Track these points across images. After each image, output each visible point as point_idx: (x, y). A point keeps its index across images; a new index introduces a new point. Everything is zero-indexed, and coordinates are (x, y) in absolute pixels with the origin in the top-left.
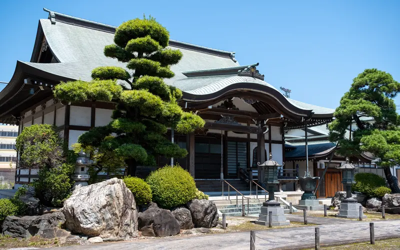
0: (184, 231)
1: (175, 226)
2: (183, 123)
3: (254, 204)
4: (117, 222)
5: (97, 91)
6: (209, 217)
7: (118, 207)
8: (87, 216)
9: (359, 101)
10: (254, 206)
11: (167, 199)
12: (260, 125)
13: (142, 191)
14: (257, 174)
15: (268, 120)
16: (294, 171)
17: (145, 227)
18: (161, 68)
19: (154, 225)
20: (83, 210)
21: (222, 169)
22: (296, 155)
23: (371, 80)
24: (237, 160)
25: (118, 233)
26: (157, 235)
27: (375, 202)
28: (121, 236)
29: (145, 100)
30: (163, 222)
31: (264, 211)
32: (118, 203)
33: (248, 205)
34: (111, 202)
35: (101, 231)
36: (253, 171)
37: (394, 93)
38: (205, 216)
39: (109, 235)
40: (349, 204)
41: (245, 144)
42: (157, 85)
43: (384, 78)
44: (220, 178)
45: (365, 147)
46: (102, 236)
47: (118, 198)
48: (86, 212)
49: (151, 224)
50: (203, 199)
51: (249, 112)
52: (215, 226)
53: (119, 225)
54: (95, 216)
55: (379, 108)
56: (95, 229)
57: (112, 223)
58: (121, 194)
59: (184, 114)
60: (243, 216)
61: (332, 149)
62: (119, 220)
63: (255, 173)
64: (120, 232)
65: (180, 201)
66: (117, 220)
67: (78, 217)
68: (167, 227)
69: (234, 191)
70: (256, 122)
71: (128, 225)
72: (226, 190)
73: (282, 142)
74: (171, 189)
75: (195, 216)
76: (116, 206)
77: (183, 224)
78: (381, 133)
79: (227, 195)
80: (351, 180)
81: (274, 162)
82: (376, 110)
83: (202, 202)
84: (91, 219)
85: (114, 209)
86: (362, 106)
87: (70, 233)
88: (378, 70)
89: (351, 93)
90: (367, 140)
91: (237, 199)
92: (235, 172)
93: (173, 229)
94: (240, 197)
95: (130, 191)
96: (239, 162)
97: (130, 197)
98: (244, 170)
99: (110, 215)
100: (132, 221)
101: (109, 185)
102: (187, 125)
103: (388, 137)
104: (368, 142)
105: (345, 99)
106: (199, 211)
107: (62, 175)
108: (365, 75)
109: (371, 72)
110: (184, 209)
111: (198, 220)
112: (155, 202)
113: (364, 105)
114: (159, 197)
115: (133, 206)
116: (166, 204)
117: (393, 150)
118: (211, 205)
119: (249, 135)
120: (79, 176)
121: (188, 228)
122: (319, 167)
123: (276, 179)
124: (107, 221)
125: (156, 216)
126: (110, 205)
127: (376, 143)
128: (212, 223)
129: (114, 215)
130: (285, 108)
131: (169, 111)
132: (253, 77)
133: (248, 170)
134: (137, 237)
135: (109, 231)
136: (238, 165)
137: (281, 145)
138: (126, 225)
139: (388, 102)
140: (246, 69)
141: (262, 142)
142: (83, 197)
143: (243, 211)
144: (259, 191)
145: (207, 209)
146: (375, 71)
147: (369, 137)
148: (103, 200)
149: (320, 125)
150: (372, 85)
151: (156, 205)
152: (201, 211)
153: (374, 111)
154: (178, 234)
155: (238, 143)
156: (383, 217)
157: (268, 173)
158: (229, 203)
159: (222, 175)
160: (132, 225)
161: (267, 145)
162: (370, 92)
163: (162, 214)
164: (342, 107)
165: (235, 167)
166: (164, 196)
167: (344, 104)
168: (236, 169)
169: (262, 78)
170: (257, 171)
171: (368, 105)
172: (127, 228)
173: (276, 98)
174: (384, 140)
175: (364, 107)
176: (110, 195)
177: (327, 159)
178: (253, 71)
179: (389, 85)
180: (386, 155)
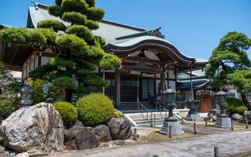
0: (102, 144)
1: (94, 141)
2: (104, 61)
3: (158, 118)
4: (43, 139)
5: (32, 34)
6: (123, 132)
7: (44, 127)
8: (16, 135)
9: (225, 52)
10: (159, 119)
11: (89, 119)
12: (162, 68)
13: (68, 113)
14: (160, 99)
15: (167, 65)
16: (182, 97)
17: (69, 142)
18: (88, 21)
19: (76, 141)
20: (12, 130)
21: (138, 96)
22: (184, 87)
23: (233, 39)
24: (148, 91)
25: (44, 148)
26: (78, 148)
27: (237, 116)
28: (46, 151)
29: (71, 41)
30: (83, 138)
31: (165, 125)
32: (43, 123)
33: (155, 118)
34: (37, 123)
35: (28, 147)
36: (158, 97)
37: (247, 47)
38: (120, 131)
39: (36, 150)
40: (223, 119)
41: (153, 81)
42: (83, 32)
43: (242, 37)
44: (136, 101)
45: (230, 81)
46: (29, 151)
47: (44, 119)
48: (14, 132)
49: (73, 140)
50: (121, 117)
51: (155, 60)
52: (129, 138)
53: (45, 142)
54: (22, 135)
55: (239, 56)
56: (23, 146)
57: (38, 140)
58: (47, 116)
59: (106, 55)
60: (151, 126)
61: (205, 83)
62: (45, 137)
63: (159, 98)
64: (45, 147)
65: (100, 120)
66: (43, 137)
67: (8, 136)
68: (88, 141)
69: (145, 109)
70: (159, 66)
71: (53, 141)
72: (140, 109)
73: (175, 80)
74: (92, 111)
75: (112, 131)
76: (42, 126)
77: (102, 139)
78: (240, 72)
79: (141, 112)
80: (224, 102)
81: (172, 90)
82: (237, 57)
83: (118, 120)
84: (19, 138)
85: (40, 129)
86: (227, 54)
87: (4, 148)
88: (237, 32)
89: (220, 47)
90: (232, 76)
91: (147, 115)
92: (147, 98)
93: (93, 143)
94: (149, 114)
95: (58, 113)
96: (149, 91)
97: (57, 118)
98: (152, 96)
99: (36, 134)
100: (56, 138)
101: (37, 109)
102: (107, 62)
103: (245, 74)
104: (232, 77)
105: (216, 51)
106: (115, 127)
107: (5, 100)
108: (228, 36)
109: (232, 34)
110: (104, 126)
111: (114, 135)
112: (80, 121)
113: (229, 54)
114: (83, 117)
115: (59, 125)
116: (89, 123)
117: (248, 82)
118: (126, 122)
119: (155, 75)
120: (22, 101)
121: (106, 141)
122: (197, 94)
123: (174, 102)
124: (34, 139)
125: (78, 133)
126: (37, 125)
127: (238, 78)
128: (126, 135)
129: (40, 134)
130: (178, 56)
131: (93, 51)
132: (157, 36)
133: (155, 97)
134: (61, 151)
135: (36, 147)
136: (149, 93)
137: (175, 82)
138: (51, 141)
139: (243, 53)
140: (152, 31)
141: (164, 79)
142: (16, 118)
143: (151, 123)
144: (162, 109)
145: (122, 125)
146: (235, 33)
147: (232, 74)
148: (30, 121)
149: (198, 69)
150: (233, 41)
151: (81, 123)
152: (117, 127)
153: (236, 58)
154: (97, 147)
155: (149, 80)
156: (247, 127)
157: (168, 98)
158: (142, 118)
159: (138, 99)
160: (57, 142)
161: (166, 82)
162: (232, 46)
163: (83, 132)
164: (214, 56)
165: (147, 95)
166: (87, 116)
167: (215, 54)
168: (147, 96)
169: (163, 37)
170: (160, 97)
171: (231, 54)
172: (52, 144)
173: (172, 50)
174: (243, 76)
175: (229, 55)
176: (36, 117)
177: (202, 89)
178: (157, 33)
179: (245, 41)
180: (245, 85)
